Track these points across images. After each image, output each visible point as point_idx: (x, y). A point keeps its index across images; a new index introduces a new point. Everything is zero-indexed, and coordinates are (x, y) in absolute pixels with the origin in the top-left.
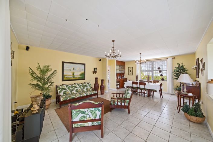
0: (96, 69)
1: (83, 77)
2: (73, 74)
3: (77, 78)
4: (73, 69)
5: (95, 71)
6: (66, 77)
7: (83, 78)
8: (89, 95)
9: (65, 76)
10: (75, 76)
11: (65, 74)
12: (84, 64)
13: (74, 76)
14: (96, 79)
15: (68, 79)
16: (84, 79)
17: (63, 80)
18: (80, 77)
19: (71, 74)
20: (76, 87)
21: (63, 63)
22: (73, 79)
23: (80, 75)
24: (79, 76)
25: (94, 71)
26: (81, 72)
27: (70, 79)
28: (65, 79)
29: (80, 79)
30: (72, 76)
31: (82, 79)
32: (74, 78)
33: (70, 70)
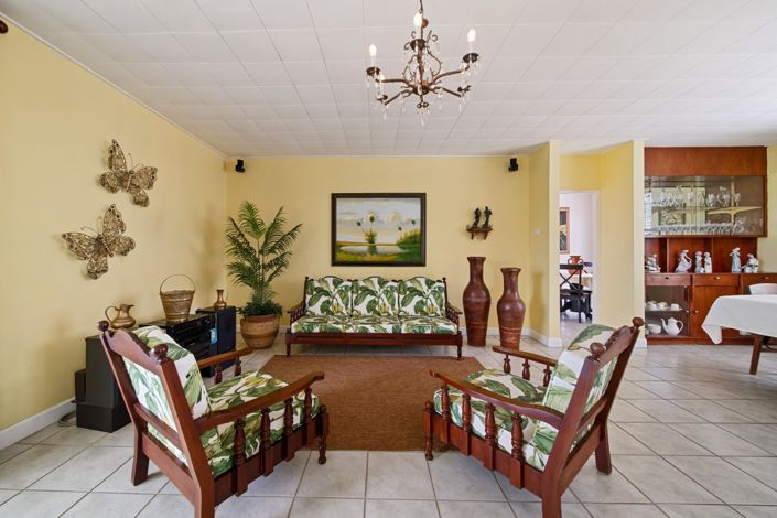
0: (488, 213)
1: (413, 251)
2: (371, 239)
3: (385, 255)
4: (372, 219)
5: (482, 222)
6: (346, 253)
7: (417, 258)
8: (407, 336)
9: (343, 248)
10: (380, 249)
11: (339, 239)
12: (422, 197)
13: (373, 250)
14: (476, 264)
15: (351, 259)
16: (422, 264)
17: (335, 263)
18: (400, 254)
19: (363, 239)
20: (373, 293)
21: (335, 197)
22: (368, 258)
23: (398, 244)
24: (398, 250)
25: (476, 224)
26: (403, 231)
27: (359, 259)
28: (340, 257)
29: (401, 260)
30: (365, 248)
31: (409, 260)
32: (375, 258)
33: (359, 224)
